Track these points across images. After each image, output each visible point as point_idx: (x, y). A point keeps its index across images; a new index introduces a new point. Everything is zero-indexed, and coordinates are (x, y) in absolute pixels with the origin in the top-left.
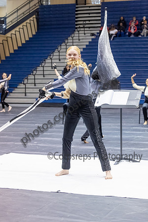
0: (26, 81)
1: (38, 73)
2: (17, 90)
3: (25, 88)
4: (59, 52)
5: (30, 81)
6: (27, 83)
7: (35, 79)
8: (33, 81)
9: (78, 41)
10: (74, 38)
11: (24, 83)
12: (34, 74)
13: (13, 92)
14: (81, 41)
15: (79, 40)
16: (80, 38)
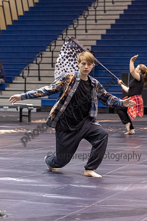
0: (26, 73)
1: (44, 60)
2: (12, 87)
3: (25, 83)
4: (75, 29)
5: (32, 73)
6: (28, 76)
7: (39, 70)
8: (36, 73)
9: (102, 13)
10: (97, 9)
11: (23, 76)
12: (38, 62)
13: (6, 89)
14: (108, 13)
15: (105, 11)
16: (107, 8)
